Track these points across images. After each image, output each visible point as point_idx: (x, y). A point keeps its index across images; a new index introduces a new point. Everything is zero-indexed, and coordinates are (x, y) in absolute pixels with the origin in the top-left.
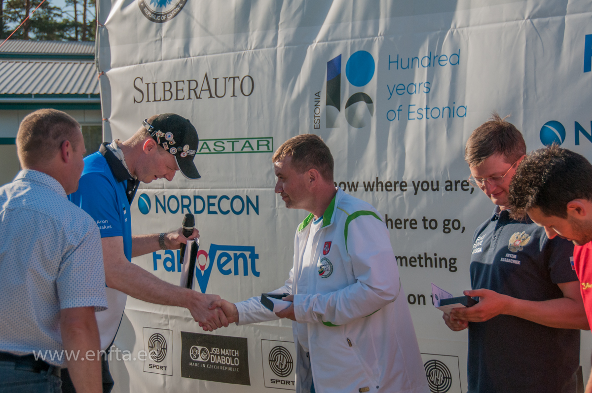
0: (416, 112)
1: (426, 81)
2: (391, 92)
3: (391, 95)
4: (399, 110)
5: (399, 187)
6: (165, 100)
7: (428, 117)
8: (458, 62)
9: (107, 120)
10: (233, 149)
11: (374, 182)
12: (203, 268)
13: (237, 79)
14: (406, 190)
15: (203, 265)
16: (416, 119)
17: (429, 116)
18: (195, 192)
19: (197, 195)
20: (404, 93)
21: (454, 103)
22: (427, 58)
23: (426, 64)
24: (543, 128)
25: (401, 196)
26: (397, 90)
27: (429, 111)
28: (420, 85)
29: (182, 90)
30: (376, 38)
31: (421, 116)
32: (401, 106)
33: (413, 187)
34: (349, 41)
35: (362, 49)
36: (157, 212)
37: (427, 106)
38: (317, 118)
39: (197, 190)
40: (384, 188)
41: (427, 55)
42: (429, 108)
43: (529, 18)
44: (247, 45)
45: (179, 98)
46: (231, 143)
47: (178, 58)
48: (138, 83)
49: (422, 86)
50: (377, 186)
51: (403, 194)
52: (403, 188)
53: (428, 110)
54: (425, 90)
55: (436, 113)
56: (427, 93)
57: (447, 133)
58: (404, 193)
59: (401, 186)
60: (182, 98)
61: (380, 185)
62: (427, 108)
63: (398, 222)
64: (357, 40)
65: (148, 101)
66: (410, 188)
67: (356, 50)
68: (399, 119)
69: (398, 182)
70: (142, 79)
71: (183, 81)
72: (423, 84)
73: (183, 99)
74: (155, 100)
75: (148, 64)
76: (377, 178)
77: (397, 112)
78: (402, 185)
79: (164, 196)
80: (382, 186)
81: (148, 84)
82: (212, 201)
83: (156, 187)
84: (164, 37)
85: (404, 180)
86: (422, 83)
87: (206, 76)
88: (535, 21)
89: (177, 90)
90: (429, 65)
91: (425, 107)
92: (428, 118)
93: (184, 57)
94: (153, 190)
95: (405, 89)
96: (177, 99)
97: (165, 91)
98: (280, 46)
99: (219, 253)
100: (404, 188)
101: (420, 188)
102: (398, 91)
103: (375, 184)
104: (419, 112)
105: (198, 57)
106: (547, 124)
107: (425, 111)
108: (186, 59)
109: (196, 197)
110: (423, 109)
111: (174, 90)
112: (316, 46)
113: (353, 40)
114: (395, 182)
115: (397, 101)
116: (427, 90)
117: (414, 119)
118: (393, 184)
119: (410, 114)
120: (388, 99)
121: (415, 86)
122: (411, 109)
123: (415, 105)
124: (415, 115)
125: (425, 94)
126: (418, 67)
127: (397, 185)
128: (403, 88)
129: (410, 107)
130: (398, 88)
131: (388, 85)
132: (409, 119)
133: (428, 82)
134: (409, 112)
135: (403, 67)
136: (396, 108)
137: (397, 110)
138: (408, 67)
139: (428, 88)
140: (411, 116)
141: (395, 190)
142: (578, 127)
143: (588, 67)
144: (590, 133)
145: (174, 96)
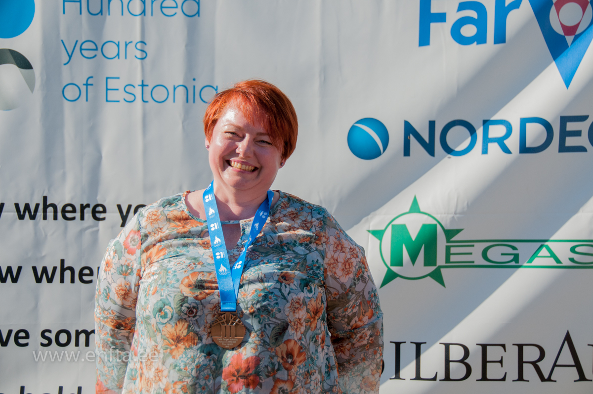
0: (122, 89)
1: (138, 39)
2: (70, 54)
3: (70, 57)
4: (87, 85)
5: (91, 215)
7: (145, 100)
8: (198, 12)
11: (37, 205)
14: (104, 219)
16: (122, 101)
17: (148, 97)
20: (95, 56)
21: (194, 80)
23: (137, 10)
24: (353, 128)
25: (95, 229)
26: (81, 49)
27: (148, 90)
28: (126, 45)
31: (131, 98)
32: (92, 77)
33: (118, 214)
37: (143, 81)
40: (59, 215)
42: (147, 86)
49: (131, 47)
50: (45, 211)
51: (97, 226)
52: (98, 215)
53: (145, 88)
54: (139, 54)
55: (160, 94)
56: (142, 59)
57: (183, 127)
58: (101, 222)
59: (94, 212)
61: (50, 210)
62: (143, 85)
63: (87, 271)
66: (113, 216)
68: (87, 100)
69: (88, 206)
72: (133, 45)
76: (45, 198)
77: (83, 88)
78: (97, 210)
80: (55, 212)
85: (100, 203)
86: (131, 42)
90: (144, 12)
91: (141, 83)
92: (147, 102)
95: (97, 49)
100: (102, 216)
102: (83, 52)
103: (41, 207)
104: (127, 89)
106: (359, 122)
107: (138, 91)
110: (136, 86)
114: (82, 205)
115: (82, 68)
116: (142, 55)
117: (118, 101)
118: (78, 208)
119: (109, 91)
120: (65, 64)
121: (118, 46)
122: (112, 84)
123: (118, 78)
124: (120, 95)
125: (139, 61)
126: (122, 15)
127: (86, 210)
128: (94, 47)
129: (109, 80)
130: (83, 47)
131: (62, 41)
132: (107, 101)
133: (143, 42)
134: (107, 89)
135: (92, 12)
136: (81, 81)
137: (84, 85)
138: (101, 12)
139: (142, 51)
140: (112, 95)
141: (82, 218)
142: (409, 129)
143: (424, 39)
144: (427, 140)
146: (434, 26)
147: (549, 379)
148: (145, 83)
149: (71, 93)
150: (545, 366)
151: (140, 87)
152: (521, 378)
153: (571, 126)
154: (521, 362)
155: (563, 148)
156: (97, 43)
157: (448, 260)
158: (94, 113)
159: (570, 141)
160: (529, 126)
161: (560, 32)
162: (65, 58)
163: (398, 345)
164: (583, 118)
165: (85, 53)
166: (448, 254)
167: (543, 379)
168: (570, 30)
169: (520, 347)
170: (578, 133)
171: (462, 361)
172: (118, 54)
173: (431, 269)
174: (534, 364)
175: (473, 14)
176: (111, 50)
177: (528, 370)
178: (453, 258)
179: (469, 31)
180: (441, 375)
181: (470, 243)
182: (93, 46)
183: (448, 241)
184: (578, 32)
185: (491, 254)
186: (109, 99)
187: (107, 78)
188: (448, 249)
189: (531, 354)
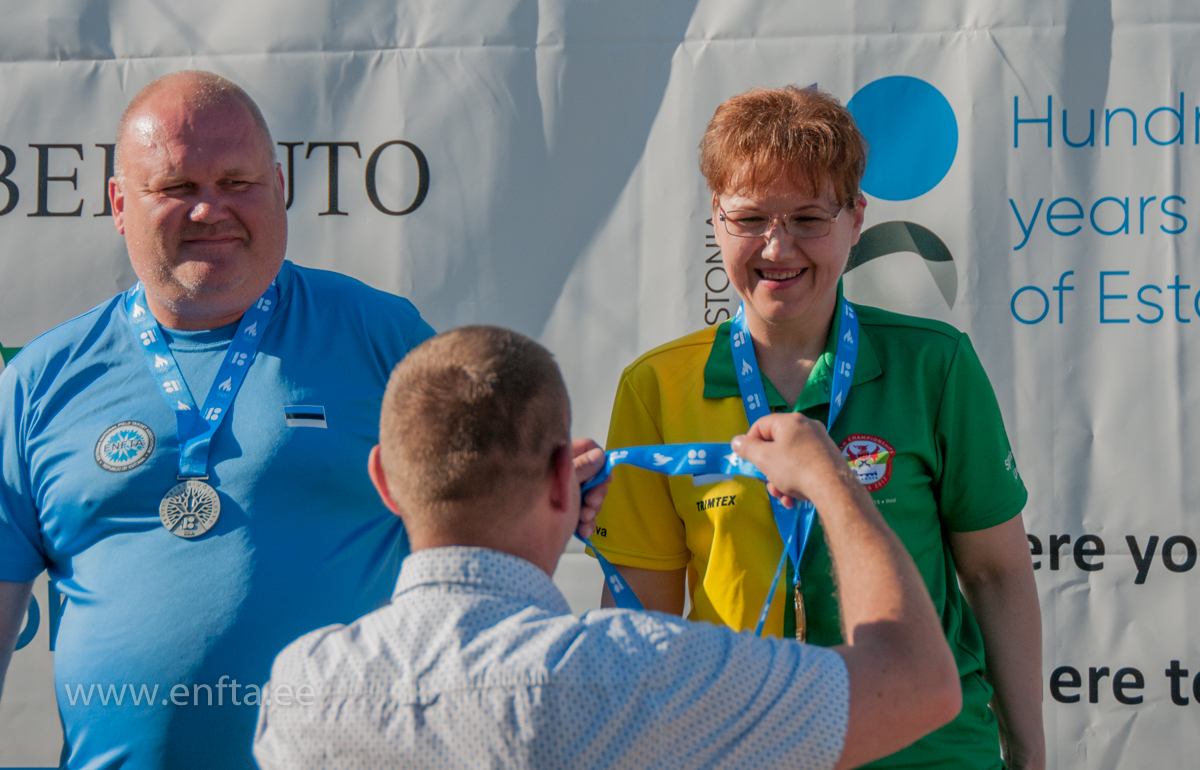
0: (1133, 296)
1: (1168, 192)
2: (1027, 228)
3: (1027, 233)
4: (1061, 288)
5: (1072, 557)
7: (1182, 316)
13: (346, 155)
14: (1099, 567)
16: (1134, 320)
17: (1188, 311)
20: (1079, 228)
22: (1168, 116)
23: (1168, 135)
25: (1081, 587)
26: (1049, 217)
27: (1188, 296)
28: (1143, 205)
29: (72, 179)
30: (958, 33)
31: (1154, 313)
32: (1071, 273)
33: (1129, 557)
34: (850, 41)
35: (901, 70)
37: (1177, 278)
38: (714, 307)
41: (1167, 103)
42: (1188, 287)
44: (391, 30)
45: (50, 208)
47: (52, 57)
49: (1153, 209)
51: (1085, 580)
52: (1086, 558)
53: (1182, 292)
54: (1169, 222)
56: (1176, 232)
58: (1093, 575)
59: (1079, 553)
60: (74, 209)
62: (1178, 287)
63: (1067, 677)
64: (880, 40)
66: (1117, 561)
67: (879, 74)
68: (1061, 321)
69: (1066, 539)
71: (79, 148)
72: (1157, 203)
73: (78, 213)
77: (1054, 297)
78: (1085, 547)
85: (1089, 532)
86: (1154, 198)
89: (44, 179)
90: (1179, 137)
91: (1172, 282)
92: (1188, 321)
93: (84, 55)
95: (1081, 216)
96: (43, 211)
98: (548, 43)
100: (1094, 560)
101: (1158, 558)
102: (1054, 222)
104: (1144, 295)
105: (153, 60)
107: (1167, 299)
108: (92, 64)
110: (1164, 288)
111: (26, 176)
112: (708, 51)
113: (863, 39)
114: (1053, 538)
115: (1050, 256)
116: (1176, 224)
117: (1127, 321)
118: (1046, 545)
119: (1106, 301)
120: (1016, 249)
121: (1126, 207)
122: (1113, 285)
123: (1127, 273)
124: (1130, 308)
125: (1169, 238)
126: (1135, 143)
127: (1062, 549)
128: (1075, 211)
129: (1106, 277)
130: (1055, 212)
131: (1012, 201)
132: (1103, 320)
133: (1178, 198)
134: (1103, 297)
135: (1072, 140)
136: (1048, 281)
137: (1055, 288)
138: (1091, 139)
139: (1176, 215)
140: (1113, 309)
141: (1055, 565)
145: (29, 200)
148: (1182, 282)
149: (1027, 306)
151: (1172, 292)
156: (1081, 203)
158: (1077, 347)
162: (1018, 236)
165: (1057, 224)
172: (1126, 225)
176: (1110, 216)
182: (1073, 210)
186: (1106, 317)
187: (1103, 274)
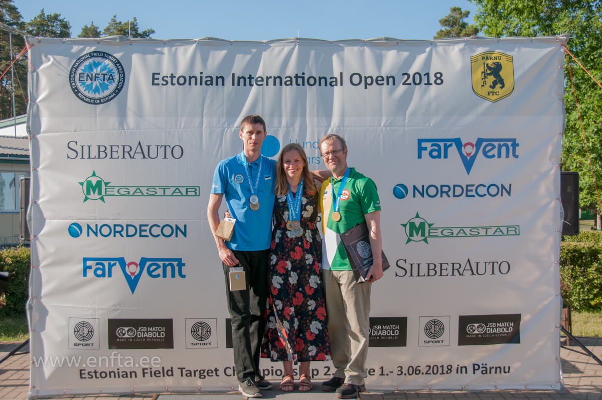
1: (317, 156)
6: (99, 158)
9: (35, 170)
10: (164, 193)
12: (133, 274)
15: (133, 272)
18: (127, 221)
19: (129, 224)
23: (317, 147)
24: (395, 187)
28: (312, 158)
29: (117, 152)
30: (280, 128)
36: (88, 235)
39: (129, 221)
41: (317, 141)
43: (384, 126)
44: (177, 125)
45: (113, 157)
46: (163, 189)
47: (113, 130)
48: (72, 145)
49: (314, 159)
54: (317, 162)
65: (82, 158)
70: (76, 143)
73: (118, 158)
74: (89, 158)
75: (82, 132)
79: (96, 225)
81: (82, 147)
82: (143, 228)
83: (88, 218)
84: (99, 115)
86: (314, 157)
87: (140, 143)
88: (388, 128)
89: (112, 152)
94: (85, 221)
96: (112, 158)
97: (99, 152)
98: (206, 128)
99: (148, 263)
105: (132, 130)
106: (397, 185)
108: (120, 131)
109: (128, 226)
139: (318, 160)
142: (415, 188)
143: (420, 156)
144: (421, 191)
145: (109, 156)
146: (423, 152)
147: (462, 275)
150: (461, 270)
152: (453, 275)
153: (469, 188)
154: (453, 269)
155: (467, 196)
157: (429, 235)
159: (469, 193)
160: (456, 188)
161: (466, 155)
163: (412, 265)
164: (473, 185)
166: (429, 233)
167: (460, 275)
168: (469, 154)
169: (453, 264)
170: (472, 191)
171: (434, 269)
173: (423, 238)
174: (457, 270)
175: (437, 148)
177: (456, 271)
178: (431, 234)
179: (435, 154)
180: (427, 274)
181: (437, 228)
183: (429, 228)
184: (472, 155)
185: (444, 233)
188: (429, 230)
189: (456, 266)
